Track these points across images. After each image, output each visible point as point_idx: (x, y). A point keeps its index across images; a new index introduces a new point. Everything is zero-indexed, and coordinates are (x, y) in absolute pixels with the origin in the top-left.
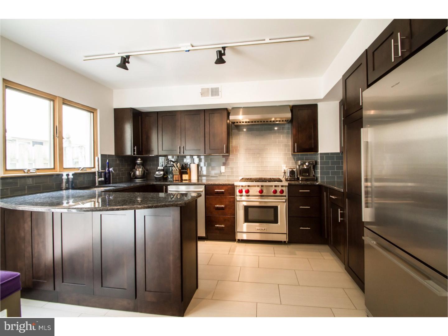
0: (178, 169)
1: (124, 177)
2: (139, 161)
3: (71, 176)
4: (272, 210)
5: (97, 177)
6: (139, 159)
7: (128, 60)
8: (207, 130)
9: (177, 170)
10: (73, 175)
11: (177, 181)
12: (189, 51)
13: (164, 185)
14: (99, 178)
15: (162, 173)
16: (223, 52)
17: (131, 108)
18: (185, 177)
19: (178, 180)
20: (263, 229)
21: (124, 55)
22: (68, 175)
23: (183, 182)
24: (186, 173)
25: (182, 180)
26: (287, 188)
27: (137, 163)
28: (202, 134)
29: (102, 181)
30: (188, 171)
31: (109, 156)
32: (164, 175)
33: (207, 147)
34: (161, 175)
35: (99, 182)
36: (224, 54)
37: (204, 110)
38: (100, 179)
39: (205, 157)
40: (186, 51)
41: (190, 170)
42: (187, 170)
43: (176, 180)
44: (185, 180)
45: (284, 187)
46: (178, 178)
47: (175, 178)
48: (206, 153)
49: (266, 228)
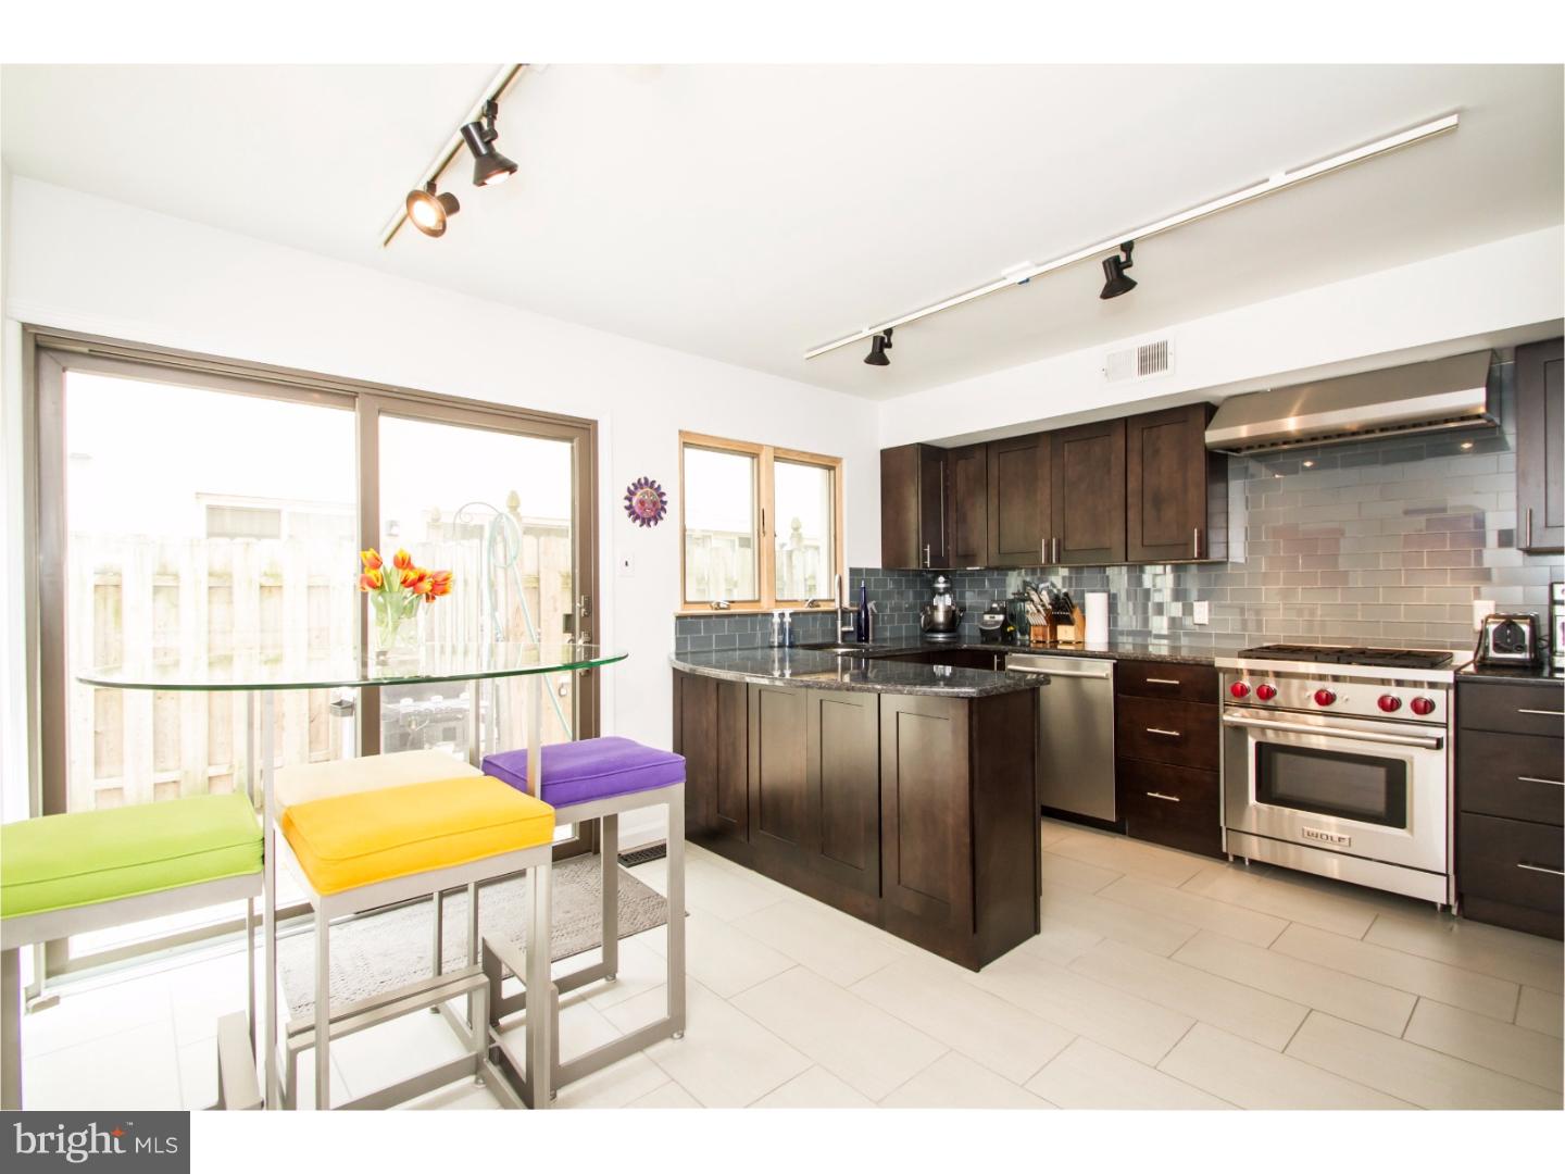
0: (1041, 609)
1: (904, 625)
2: (941, 583)
3: (787, 619)
4: (1381, 773)
5: (839, 622)
6: (941, 579)
7: (889, 339)
8: (1133, 484)
9: (1038, 611)
10: (791, 615)
11: (1041, 645)
12: (1027, 280)
13: (995, 652)
14: (843, 625)
15: (1000, 618)
16: (1123, 259)
17: (918, 444)
18: (1065, 633)
19: (1044, 642)
20: (1336, 839)
21: (879, 331)
22: (782, 615)
23: (1059, 647)
24: (1069, 622)
25: (1055, 642)
26: (1451, 693)
27: (939, 589)
28: (1118, 498)
29: (849, 632)
30: (1076, 615)
31: (870, 572)
32: (1005, 624)
33: (1134, 540)
34: (997, 622)
35: (844, 633)
36: (1129, 264)
37: (1126, 419)
38: (846, 629)
39: (1128, 571)
40: (1020, 283)
41: (1083, 611)
42: (1072, 612)
43: (1038, 642)
44: (1066, 643)
45: (1442, 688)
46: (1044, 636)
47: (1036, 635)
48: (1129, 559)
49: (1346, 836)
